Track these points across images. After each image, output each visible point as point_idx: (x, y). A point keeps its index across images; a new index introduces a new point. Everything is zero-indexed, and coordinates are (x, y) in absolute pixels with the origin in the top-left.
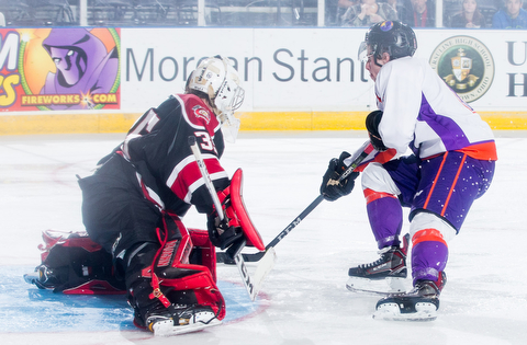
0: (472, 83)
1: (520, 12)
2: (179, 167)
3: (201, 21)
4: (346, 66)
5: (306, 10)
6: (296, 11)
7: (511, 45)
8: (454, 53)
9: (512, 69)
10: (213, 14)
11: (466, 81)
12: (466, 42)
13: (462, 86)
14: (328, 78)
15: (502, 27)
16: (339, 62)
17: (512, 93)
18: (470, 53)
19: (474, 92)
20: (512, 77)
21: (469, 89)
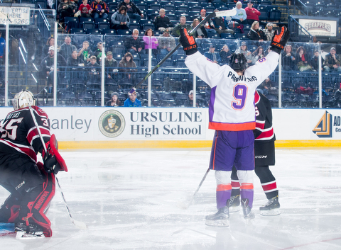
0: (116, 129)
1: (136, 100)
2: (31, 130)
3: (6, 104)
4: (65, 123)
5: (49, 99)
6: (45, 100)
7: (132, 113)
8: (109, 117)
9: (132, 123)
10: (11, 101)
11: (114, 128)
12: (114, 112)
13: (112, 130)
14: (58, 127)
15: (128, 106)
16: (62, 121)
17: (132, 133)
18: (116, 117)
19: (117, 133)
20: (132, 126)
21: (115, 131)
